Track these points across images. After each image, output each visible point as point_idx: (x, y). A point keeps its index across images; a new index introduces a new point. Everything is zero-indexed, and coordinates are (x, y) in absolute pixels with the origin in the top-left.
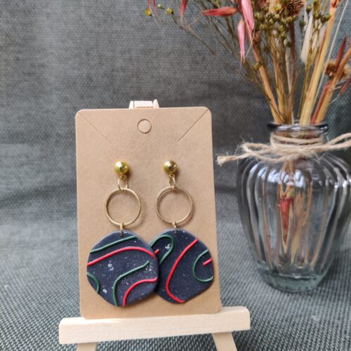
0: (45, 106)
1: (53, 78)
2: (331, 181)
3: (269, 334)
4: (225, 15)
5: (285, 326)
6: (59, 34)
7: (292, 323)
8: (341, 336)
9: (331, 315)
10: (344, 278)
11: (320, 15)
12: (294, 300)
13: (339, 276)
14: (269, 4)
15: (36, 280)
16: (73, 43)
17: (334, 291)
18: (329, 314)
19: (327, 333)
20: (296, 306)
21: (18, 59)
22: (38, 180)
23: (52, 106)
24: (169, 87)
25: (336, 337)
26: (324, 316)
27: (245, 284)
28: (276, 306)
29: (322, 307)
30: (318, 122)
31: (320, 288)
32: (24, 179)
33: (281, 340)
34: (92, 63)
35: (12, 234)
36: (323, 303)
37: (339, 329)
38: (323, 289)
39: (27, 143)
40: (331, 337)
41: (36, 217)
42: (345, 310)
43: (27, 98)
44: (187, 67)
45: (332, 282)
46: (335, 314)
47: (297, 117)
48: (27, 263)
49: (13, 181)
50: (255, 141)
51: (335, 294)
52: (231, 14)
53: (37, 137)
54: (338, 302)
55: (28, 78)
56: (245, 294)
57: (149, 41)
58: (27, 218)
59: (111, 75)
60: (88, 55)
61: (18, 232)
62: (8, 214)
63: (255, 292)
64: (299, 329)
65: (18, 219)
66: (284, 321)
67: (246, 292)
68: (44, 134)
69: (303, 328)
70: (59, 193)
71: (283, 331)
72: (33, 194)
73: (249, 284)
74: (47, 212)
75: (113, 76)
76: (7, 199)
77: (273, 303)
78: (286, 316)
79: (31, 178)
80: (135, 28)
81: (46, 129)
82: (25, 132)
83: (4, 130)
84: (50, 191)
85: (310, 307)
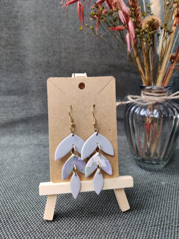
0: (26, 76)
1: (30, 62)
2: (172, 115)
3: (140, 191)
4: (120, 30)
5: (148, 187)
6: (33, 39)
7: (152, 185)
8: (176, 192)
9: (170, 182)
10: (177, 163)
11: (168, 30)
12: (152, 174)
13: (174, 162)
14: (141, 25)
15: (23, 164)
16: (40, 44)
17: (172, 170)
18: (170, 181)
19: (169, 190)
20: (153, 177)
21: (12, 52)
22: (23, 114)
23: (29, 76)
24: (89, 67)
25: (173, 192)
26: (167, 182)
27: (127, 166)
28: (143, 177)
29: (166, 178)
30: (165, 85)
31: (165, 168)
32: (15, 113)
33: (146, 193)
34: (49, 55)
35: (10, 141)
36: (167, 176)
37: (175, 188)
38: (167, 169)
39: (17, 95)
40: (171, 192)
41: (22, 133)
42: (177, 179)
43: (17, 72)
44: (98, 57)
45: (171, 165)
46: (173, 181)
47: (155, 83)
48: (18, 156)
49: (10, 114)
50: (134, 95)
51: (173, 171)
52: (122, 30)
53: (22, 92)
54: (174, 175)
55: (17, 62)
56: (127, 171)
57: (78, 43)
58: (17, 133)
59: (59, 61)
60: (47, 50)
61: (13, 140)
62: (8, 131)
63: (133, 170)
64: (155, 188)
65: (13, 133)
66: (148, 184)
67: (128, 170)
68: (25, 91)
69: (157, 188)
70: (33, 121)
71: (147, 189)
72: (20, 121)
73: (129, 166)
74: (27, 130)
75: (60, 61)
76: (7, 124)
77: (142, 175)
78: (148, 182)
79: (19, 113)
80: (72, 37)
81: (26, 88)
82: (16, 89)
83: (5, 89)
84: (29, 120)
85: (160, 178)
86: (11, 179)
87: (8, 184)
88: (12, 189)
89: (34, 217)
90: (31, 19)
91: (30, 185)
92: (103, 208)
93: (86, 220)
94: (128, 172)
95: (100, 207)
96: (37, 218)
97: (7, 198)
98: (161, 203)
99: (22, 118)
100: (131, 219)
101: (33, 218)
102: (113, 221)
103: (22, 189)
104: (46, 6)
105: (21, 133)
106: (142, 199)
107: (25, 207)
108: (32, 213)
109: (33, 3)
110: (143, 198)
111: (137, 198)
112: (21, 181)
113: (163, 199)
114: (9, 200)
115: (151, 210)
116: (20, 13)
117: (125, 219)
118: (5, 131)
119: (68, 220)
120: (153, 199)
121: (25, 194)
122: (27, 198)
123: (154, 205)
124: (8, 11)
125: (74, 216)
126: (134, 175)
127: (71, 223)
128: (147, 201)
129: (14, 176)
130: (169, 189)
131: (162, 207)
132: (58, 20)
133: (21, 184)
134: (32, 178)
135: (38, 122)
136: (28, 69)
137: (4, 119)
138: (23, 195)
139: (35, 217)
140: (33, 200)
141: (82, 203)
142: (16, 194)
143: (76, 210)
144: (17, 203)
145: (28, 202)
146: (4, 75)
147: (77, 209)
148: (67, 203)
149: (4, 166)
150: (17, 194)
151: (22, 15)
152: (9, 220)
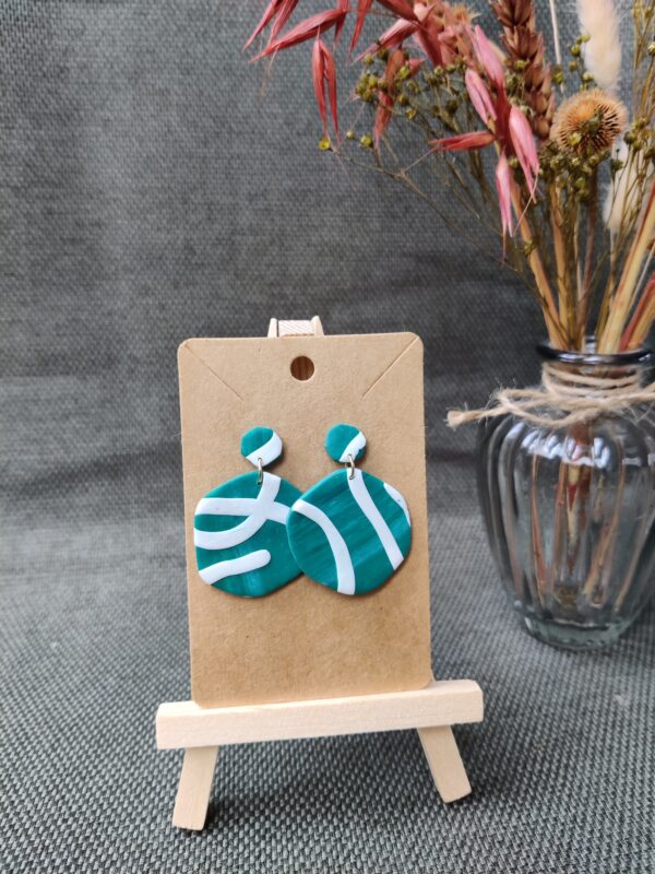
0: (105, 302)
1: (118, 247)
3: (542, 732)
4: (472, 148)
5: (569, 716)
6: (128, 160)
7: (582, 710)
9: (648, 694)
12: (579, 665)
15: (108, 632)
16: (156, 178)
18: (644, 692)
19: (646, 729)
20: (584, 676)
21: (50, 212)
22: (98, 445)
23: (119, 303)
24: (342, 263)
26: (637, 697)
27: (488, 634)
28: (549, 677)
30: (634, 346)
31: (623, 642)
32: (72, 442)
33: (564, 743)
34: (193, 218)
35: (55, 546)
36: (632, 671)
38: (630, 642)
39: (74, 373)
41: (98, 514)
43: (71, 288)
44: (376, 225)
45: (644, 627)
47: (595, 332)
48: (87, 600)
49: (52, 447)
52: (480, 147)
53: (93, 362)
55: (71, 248)
56: (490, 654)
57: (302, 173)
58: (81, 514)
59: (230, 242)
60: (186, 203)
61: (67, 541)
62: (45, 508)
63: (508, 651)
64: (595, 722)
65: (64, 517)
66: (567, 706)
67: (492, 651)
68: (106, 357)
69: (603, 720)
70: (138, 468)
71: (567, 726)
72: (89, 470)
73: (495, 634)
74: (117, 503)
75: (233, 243)
76: (43, 481)
77: (544, 671)
78: (569, 697)
79: (85, 441)
80: (275, 148)
81: (109, 348)
82: (69, 353)
83: (29, 350)
84: (122, 464)
85: (610, 679)
86: (71, 691)
87: (63, 713)
88: (77, 734)
89: (170, 843)
90: (121, 81)
91: (143, 714)
92: (414, 804)
93: (360, 850)
94: (493, 657)
95: (403, 800)
96: (181, 847)
97: (65, 769)
98: (621, 781)
99: (98, 460)
100: (519, 846)
101: (167, 848)
102: (455, 852)
103: (113, 730)
104: (175, 28)
105: (94, 514)
106: (554, 768)
107: (135, 805)
108: (163, 827)
109: (126, 19)
110: (555, 761)
111: (535, 760)
112: (109, 700)
113: (626, 765)
114: (73, 779)
115: (590, 813)
116: (77, 55)
117: (497, 845)
118: (34, 506)
119: (296, 852)
120: (592, 766)
121: (128, 753)
122: (136, 769)
123: (597, 791)
124: (31, 51)
125: (316, 838)
126: (516, 670)
127: (307, 863)
128: (572, 773)
129: (82, 682)
130: (646, 724)
131: (627, 798)
132: (225, 84)
133: (109, 713)
134: (148, 689)
135: (154, 473)
136: (114, 274)
137: (29, 464)
138: (121, 755)
139: (176, 844)
140: (159, 778)
141: (340, 785)
142: (95, 752)
143: (319, 810)
144: (104, 788)
145: (144, 785)
146: (22, 300)
147: (323, 810)
148: (285, 784)
149: (41, 641)
150: (99, 752)
151: (83, 67)
152: (80, 860)
